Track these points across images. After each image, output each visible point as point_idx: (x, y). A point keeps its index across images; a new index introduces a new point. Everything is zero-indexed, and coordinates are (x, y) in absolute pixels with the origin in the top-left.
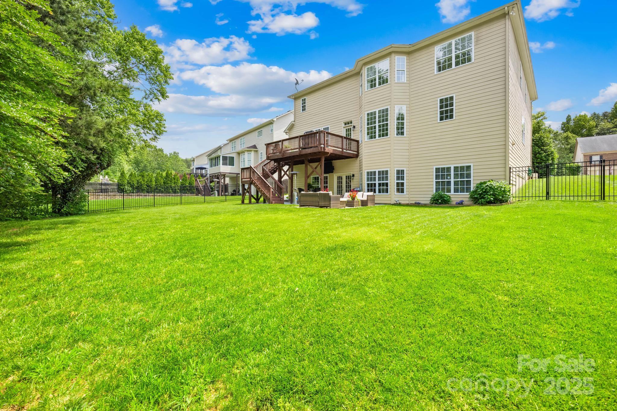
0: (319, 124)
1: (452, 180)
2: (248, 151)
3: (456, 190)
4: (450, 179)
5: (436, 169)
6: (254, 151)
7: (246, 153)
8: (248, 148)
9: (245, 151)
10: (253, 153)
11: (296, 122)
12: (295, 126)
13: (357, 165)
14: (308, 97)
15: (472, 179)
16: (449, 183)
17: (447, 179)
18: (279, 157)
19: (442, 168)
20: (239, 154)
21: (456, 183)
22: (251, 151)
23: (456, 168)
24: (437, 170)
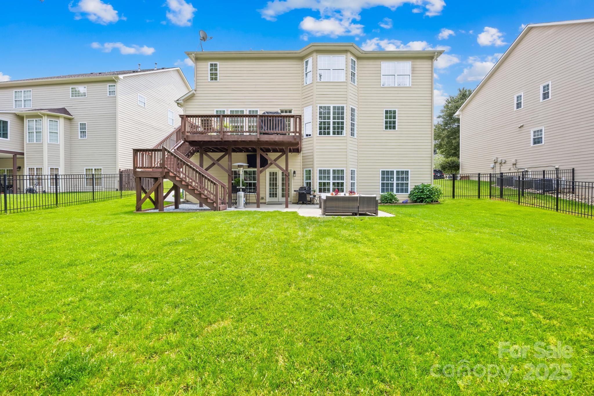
0: (243, 103)
1: (395, 182)
2: (49, 116)
3: (398, 191)
4: (393, 181)
5: (382, 171)
6: (65, 118)
7: (46, 121)
8: (50, 110)
9: (44, 115)
10: (61, 122)
11: (197, 92)
12: (195, 98)
13: (299, 161)
14: (221, 63)
15: (409, 182)
16: (392, 184)
17: (391, 181)
18: (213, 140)
19: (386, 171)
20: (21, 118)
21: (398, 185)
22: (58, 117)
23: (398, 172)
24: (383, 173)
